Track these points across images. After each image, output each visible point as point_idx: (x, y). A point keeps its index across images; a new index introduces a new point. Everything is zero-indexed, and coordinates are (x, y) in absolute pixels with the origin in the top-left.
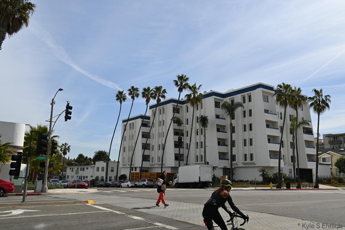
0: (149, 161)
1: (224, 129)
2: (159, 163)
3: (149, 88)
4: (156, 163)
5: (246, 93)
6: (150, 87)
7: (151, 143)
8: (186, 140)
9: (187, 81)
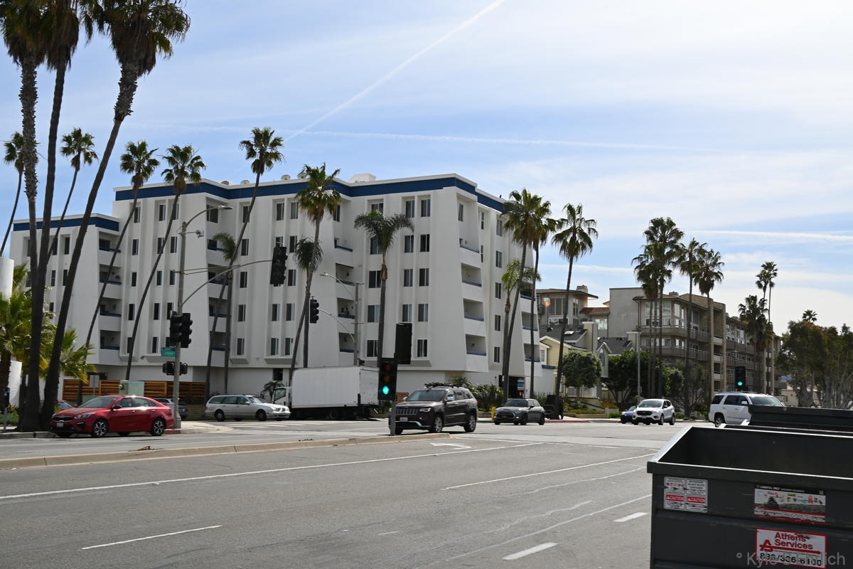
0: (118, 348)
1: (348, 275)
2: (154, 355)
3: (143, 146)
4: (146, 354)
5: (416, 194)
6: (147, 142)
7: (123, 299)
8: (239, 296)
9: (279, 149)
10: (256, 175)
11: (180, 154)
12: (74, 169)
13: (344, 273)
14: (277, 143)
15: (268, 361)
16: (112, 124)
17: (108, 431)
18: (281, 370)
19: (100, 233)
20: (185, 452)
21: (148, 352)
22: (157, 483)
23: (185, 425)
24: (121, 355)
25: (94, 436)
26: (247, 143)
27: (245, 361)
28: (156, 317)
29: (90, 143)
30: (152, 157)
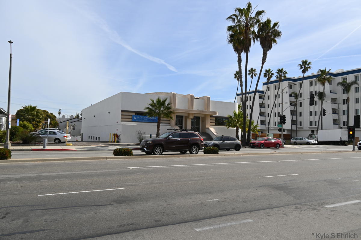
0: (265, 125)
1: (335, 101)
2: (275, 126)
3: (269, 70)
4: (273, 126)
5: (359, 74)
7: (266, 111)
8: (299, 109)
9: (310, 65)
10: (303, 74)
11: (280, 71)
12: (251, 78)
13: (334, 101)
14: (309, 63)
15: (309, 128)
16: (261, 65)
17: (264, 147)
18: (314, 130)
19: (259, 95)
20: (286, 153)
21: (274, 126)
22: (279, 161)
23: (285, 146)
24: (266, 127)
25: (260, 148)
26: (300, 65)
27: (302, 128)
28: (275, 116)
29: (255, 71)
30: (272, 73)
